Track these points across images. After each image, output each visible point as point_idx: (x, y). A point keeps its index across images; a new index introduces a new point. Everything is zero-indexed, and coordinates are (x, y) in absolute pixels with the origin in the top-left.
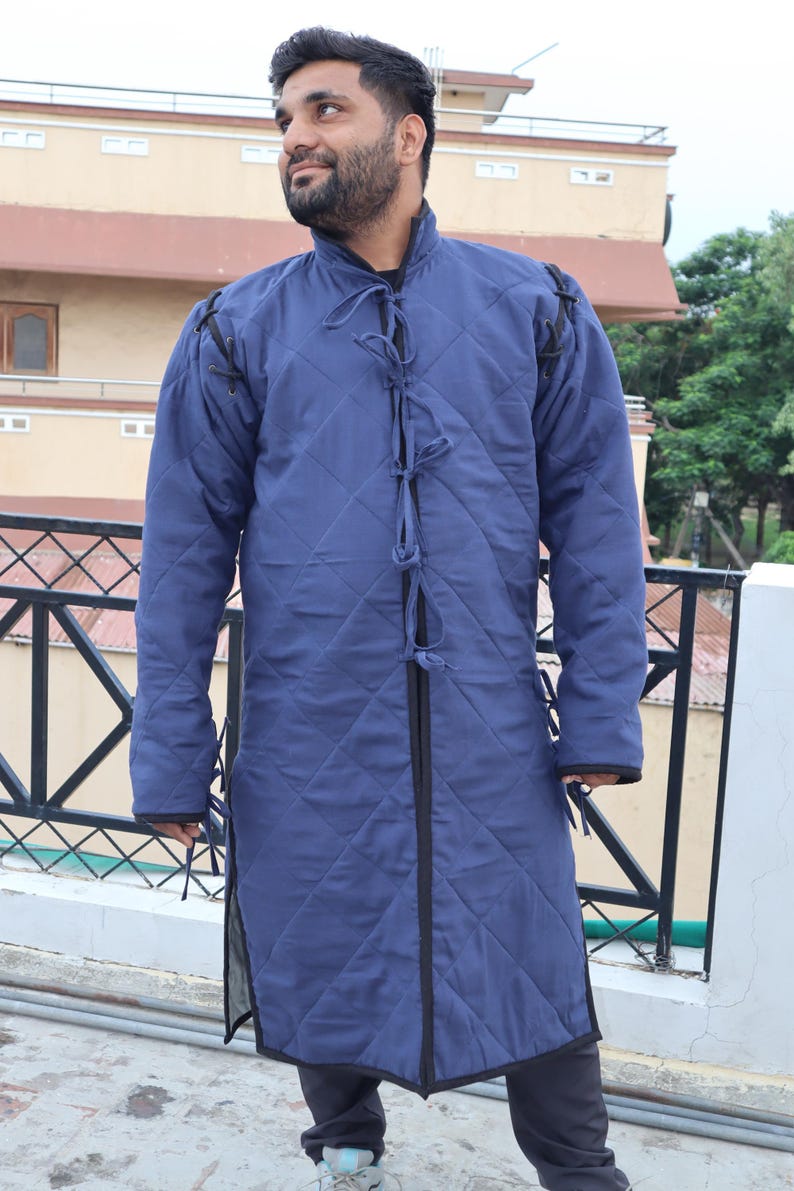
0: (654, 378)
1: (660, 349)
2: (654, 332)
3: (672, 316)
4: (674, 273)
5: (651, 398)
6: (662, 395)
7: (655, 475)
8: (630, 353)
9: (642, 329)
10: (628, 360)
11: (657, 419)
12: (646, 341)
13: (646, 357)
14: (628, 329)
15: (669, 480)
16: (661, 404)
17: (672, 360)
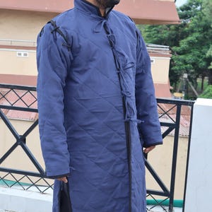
0: (172, 40)
1: (174, 32)
2: (172, 27)
3: (177, 23)
4: (178, 10)
5: (171, 46)
6: (175, 45)
7: (172, 69)
8: (165, 33)
9: (169, 26)
10: (164, 35)
11: (173, 53)
12: (170, 30)
13: (170, 34)
14: (165, 26)
15: (176, 70)
16: (174, 48)
17: (177, 35)
